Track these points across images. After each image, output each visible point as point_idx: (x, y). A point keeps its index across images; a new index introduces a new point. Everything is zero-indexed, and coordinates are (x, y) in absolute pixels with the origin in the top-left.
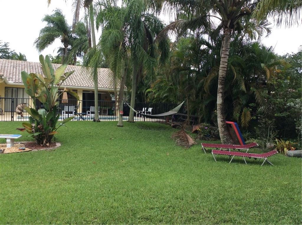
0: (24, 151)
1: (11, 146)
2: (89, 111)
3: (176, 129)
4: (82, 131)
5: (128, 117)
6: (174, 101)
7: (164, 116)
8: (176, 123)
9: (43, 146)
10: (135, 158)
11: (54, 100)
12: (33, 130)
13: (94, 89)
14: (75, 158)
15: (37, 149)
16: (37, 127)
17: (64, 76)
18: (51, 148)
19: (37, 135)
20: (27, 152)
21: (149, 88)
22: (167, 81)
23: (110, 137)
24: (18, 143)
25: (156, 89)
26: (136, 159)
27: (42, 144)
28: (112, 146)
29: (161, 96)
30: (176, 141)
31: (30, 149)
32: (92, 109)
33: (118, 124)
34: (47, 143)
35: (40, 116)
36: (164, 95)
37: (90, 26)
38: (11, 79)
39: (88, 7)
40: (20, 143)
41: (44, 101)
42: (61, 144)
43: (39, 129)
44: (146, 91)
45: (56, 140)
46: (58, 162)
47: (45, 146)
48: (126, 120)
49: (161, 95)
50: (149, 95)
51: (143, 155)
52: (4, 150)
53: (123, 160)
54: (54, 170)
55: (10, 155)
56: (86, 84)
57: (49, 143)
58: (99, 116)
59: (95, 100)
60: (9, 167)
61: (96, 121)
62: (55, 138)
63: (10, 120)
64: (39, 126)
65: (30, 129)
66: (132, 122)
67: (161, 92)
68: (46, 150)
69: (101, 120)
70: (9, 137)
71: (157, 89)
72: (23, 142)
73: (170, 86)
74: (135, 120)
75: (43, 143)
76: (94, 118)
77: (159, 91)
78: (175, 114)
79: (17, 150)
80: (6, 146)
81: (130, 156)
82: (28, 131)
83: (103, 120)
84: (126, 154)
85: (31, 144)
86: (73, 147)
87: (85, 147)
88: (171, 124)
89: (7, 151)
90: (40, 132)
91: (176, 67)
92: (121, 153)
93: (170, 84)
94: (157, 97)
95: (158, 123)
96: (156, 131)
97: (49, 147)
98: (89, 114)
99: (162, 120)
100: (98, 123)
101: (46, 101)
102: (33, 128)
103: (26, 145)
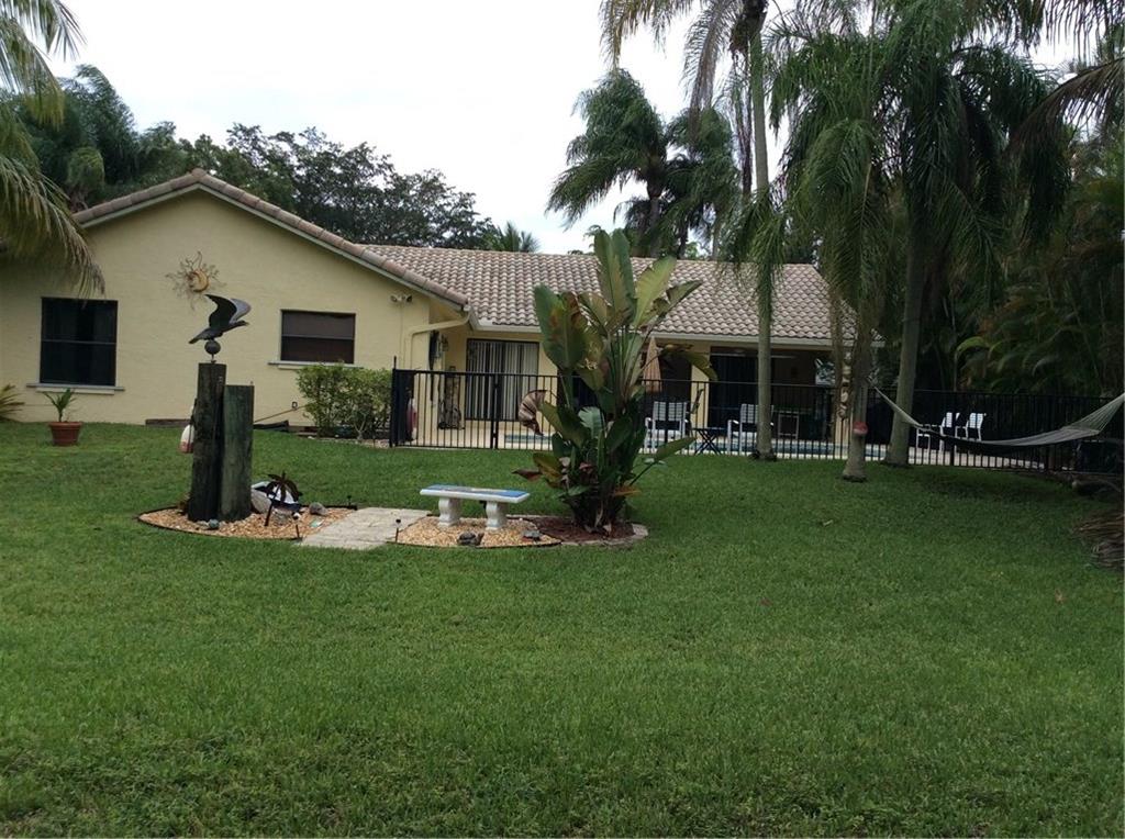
0: (539, 543)
1: (497, 526)
2: (736, 422)
3: (1093, 499)
4: (714, 490)
5: (883, 449)
6: (1086, 387)
7: (1040, 446)
8: (1092, 478)
9: (593, 533)
10: (920, 599)
11: (629, 380)
12: (565, 477)
13: (756, 343)
14: (697, 580)
15: (576, 541)
16: (577, 467)
17: (667, 299)
18: (617, 541)
19: (577, 496)
20: (546, 548)
21: (972, 335)
22: (1052, 303)
23: (815, 517)
24: (518, 518)
25: (1001, 336)
26: (924, 604)
27: (591, 524)
28: (828, 549)
29: (1024, 366)
30: (1096, 548)
31: (555, 541)
32: (747, 412)
33: (846, 472)
34: (607, 524)
35: (586, 432)
36: (1040, 363)
37: (749, 116)
38: (485, 313)
39: (744, 49)
40: (524, 519)
41: (597, 384)
42: (649, 531)
43: (583, 474)
44: (960, 347)
45: (633, 517)
46: (646, 586)
47: (600, 533)
48: (875, 459)
49: (1024, 361)
50: (970, 361)
51: (954, 593)
52: (481, 536)
53: (871, 605)
54: (636, 611)
55: (498, 552)
56: (725, 325)
57: (613, 523)
58: (774, 442)
59: (760, 379)
60: (499, 588)
61: (762, 457)
62: (628, 508)
63: (488, 445)
64: (583, 466)
65: (556, 475)
66: (902, 466)
67: (1026, 349)
68: (602, 546)
69: (779, 455)
70: (493, 496)
71: (1008, 339)
72: (529, 516)
73: (1066, 324)
74: (911, 461)
75: (594, 521)
76: (753, 449)
77: (1013, 344)
78: (1091, 438)
79: (517, 540)
80: (483, 525)
81: (900, 590)
82: (548, 481)
83: (787, 455)
84: (884, 583)
85: (558, 522)
86: (688, 543)
87: (730, 548)
88: (1072, 481)
89: (487, 542)
90: (583, 485)
91: (1093, 247)
92: (864, 575)
93: (1069, 316)
94: (1004, 371)
95: (1011, 475)
96: (1006, 503)
97: (613, 537)
98: (736, 433)
99: (1028, 463)
100: (772, 463)
101: (606, 384)
102: (564, 470)
103: (542, 526)
